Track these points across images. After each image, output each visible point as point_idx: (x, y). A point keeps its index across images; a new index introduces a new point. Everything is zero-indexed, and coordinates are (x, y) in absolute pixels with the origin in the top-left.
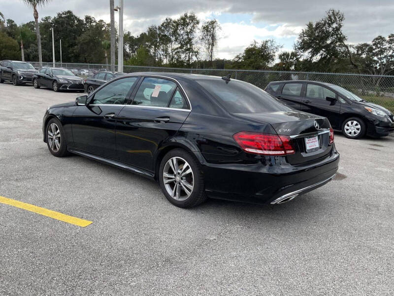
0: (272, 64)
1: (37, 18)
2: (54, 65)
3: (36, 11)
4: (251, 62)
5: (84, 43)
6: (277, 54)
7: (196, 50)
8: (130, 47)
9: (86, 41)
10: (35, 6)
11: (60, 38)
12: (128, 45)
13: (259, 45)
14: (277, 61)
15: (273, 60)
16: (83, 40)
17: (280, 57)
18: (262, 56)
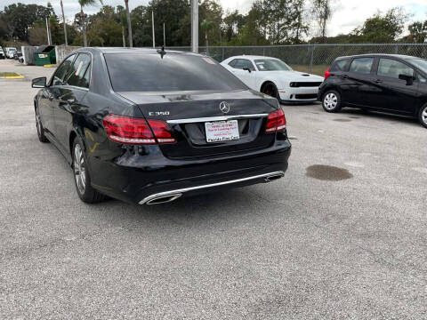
0: (399, 37)
4: (372, 36)
6: (406, 25)
7: (305, 25)
8: (238, 26)
11: (163, 22)
12: (235, 25)
13: (383, 16)
14: (406, 33)
15: (401, 32)
17: (410, 27)
18: (387, 28)
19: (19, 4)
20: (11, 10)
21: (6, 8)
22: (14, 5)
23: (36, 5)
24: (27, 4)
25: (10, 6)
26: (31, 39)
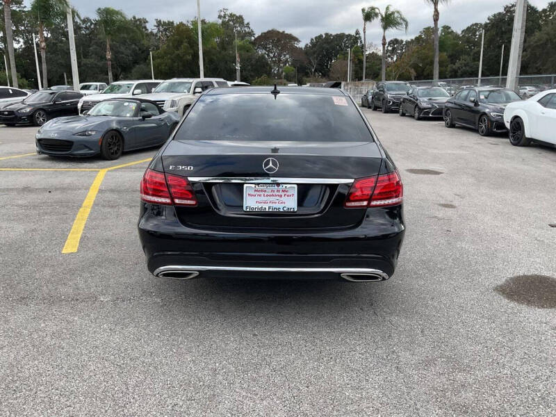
1: (437, 20)
2: (479, 81)
3: (436, 11)
5: (537, 46)
9: (541, 42)
10: (436, 4)
11: (503, 43)
16: (536, 42)
19: (326, 34)
20: (317, 42)
21: (312, 39)
22: (321, 36)
23: (344, 34)
24: (334, 34)
25: (316, 38)
26: (331, 74)
